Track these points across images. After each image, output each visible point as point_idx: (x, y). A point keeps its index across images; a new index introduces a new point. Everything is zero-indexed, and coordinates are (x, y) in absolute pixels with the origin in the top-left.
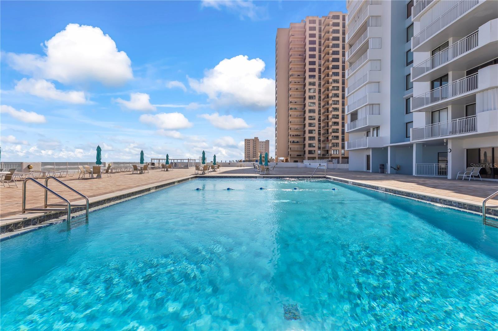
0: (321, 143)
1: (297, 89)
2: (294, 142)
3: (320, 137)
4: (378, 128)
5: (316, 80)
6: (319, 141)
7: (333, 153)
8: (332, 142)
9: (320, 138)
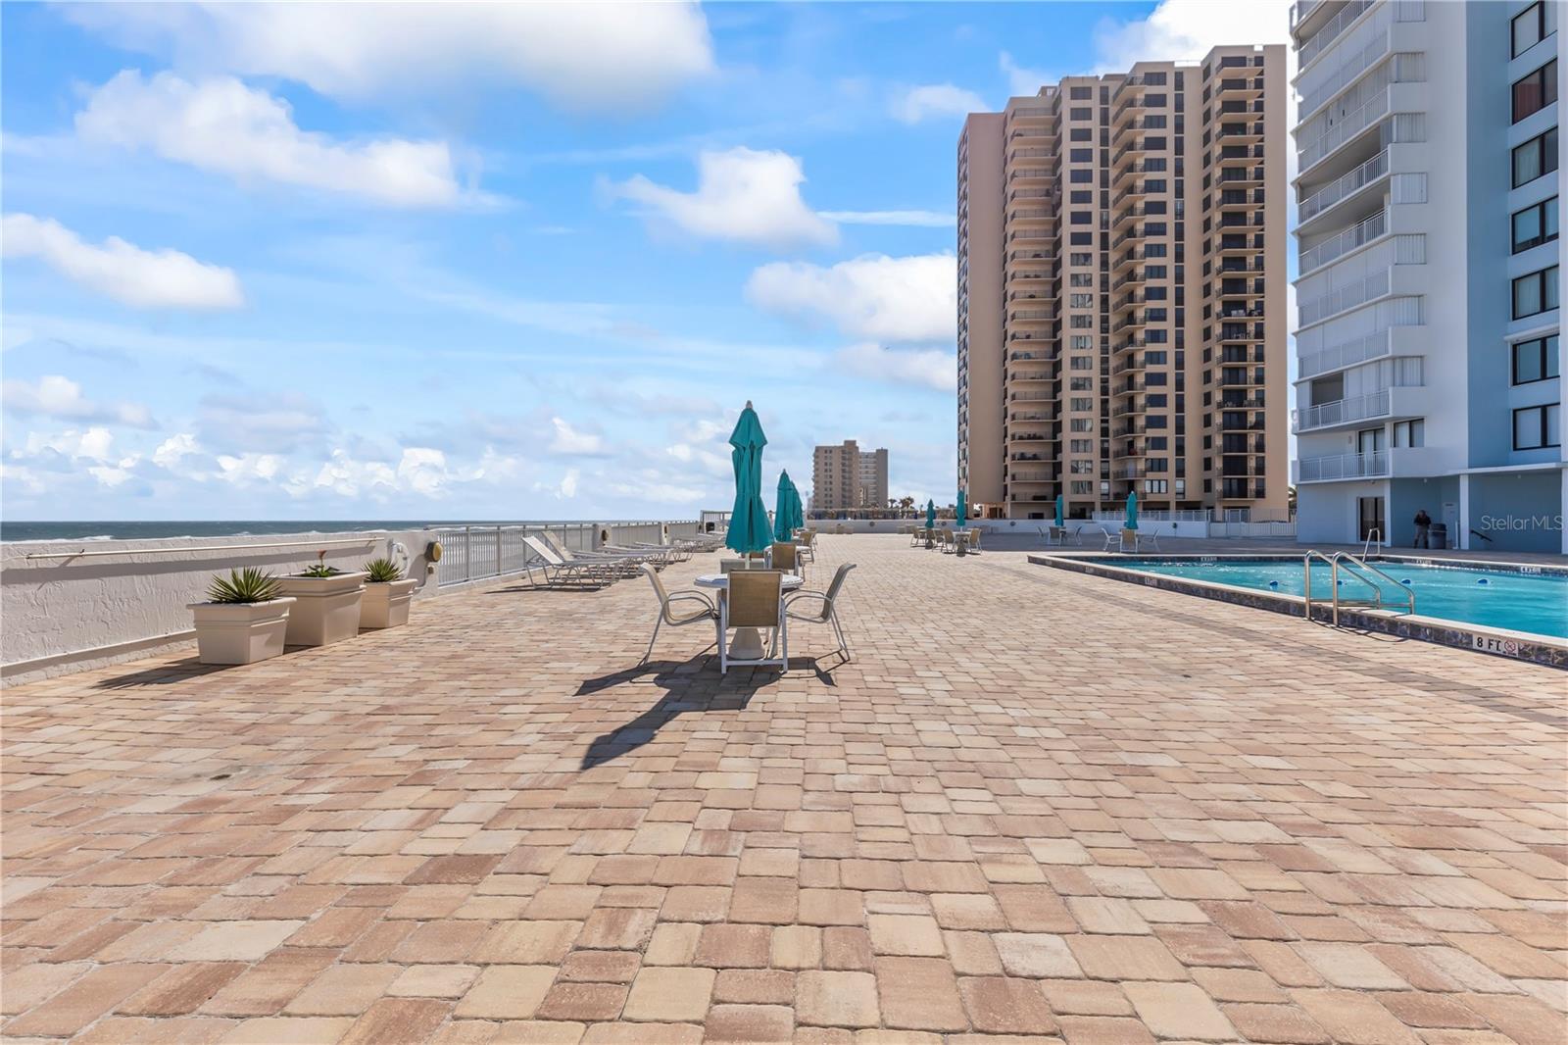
0: (1111, 459)
1: (1032, 297)
2: (1023, 457)
3: (1108, 441)
4: (1414, 423)
5: (1094, 269)
6: (1105, 453)
7: (1148, 490)
8: (1147, 457)
9: (1106, 445)
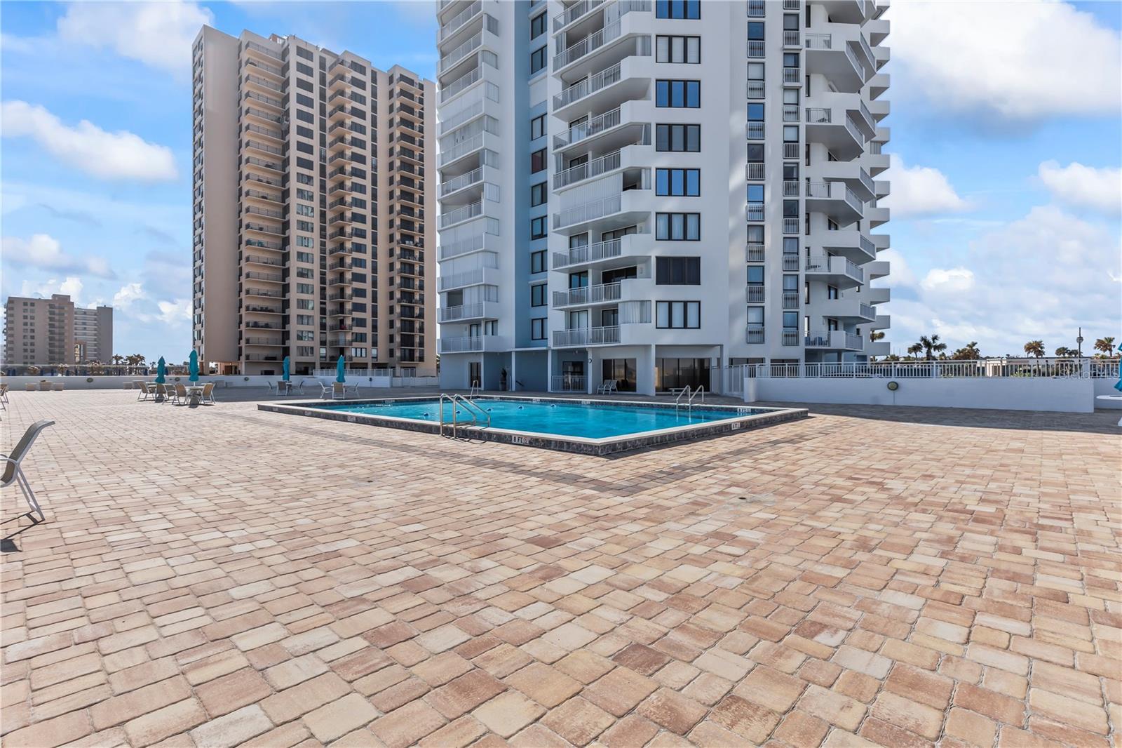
0: (328, 331)
1: (263, 197)
2: (256, 325)
3: (325, 318)
4: (494, 322)
5: (315, 189)
6: (323, 326)
7: (354, 355)
8: (353, 331)
9: (324, 321)
